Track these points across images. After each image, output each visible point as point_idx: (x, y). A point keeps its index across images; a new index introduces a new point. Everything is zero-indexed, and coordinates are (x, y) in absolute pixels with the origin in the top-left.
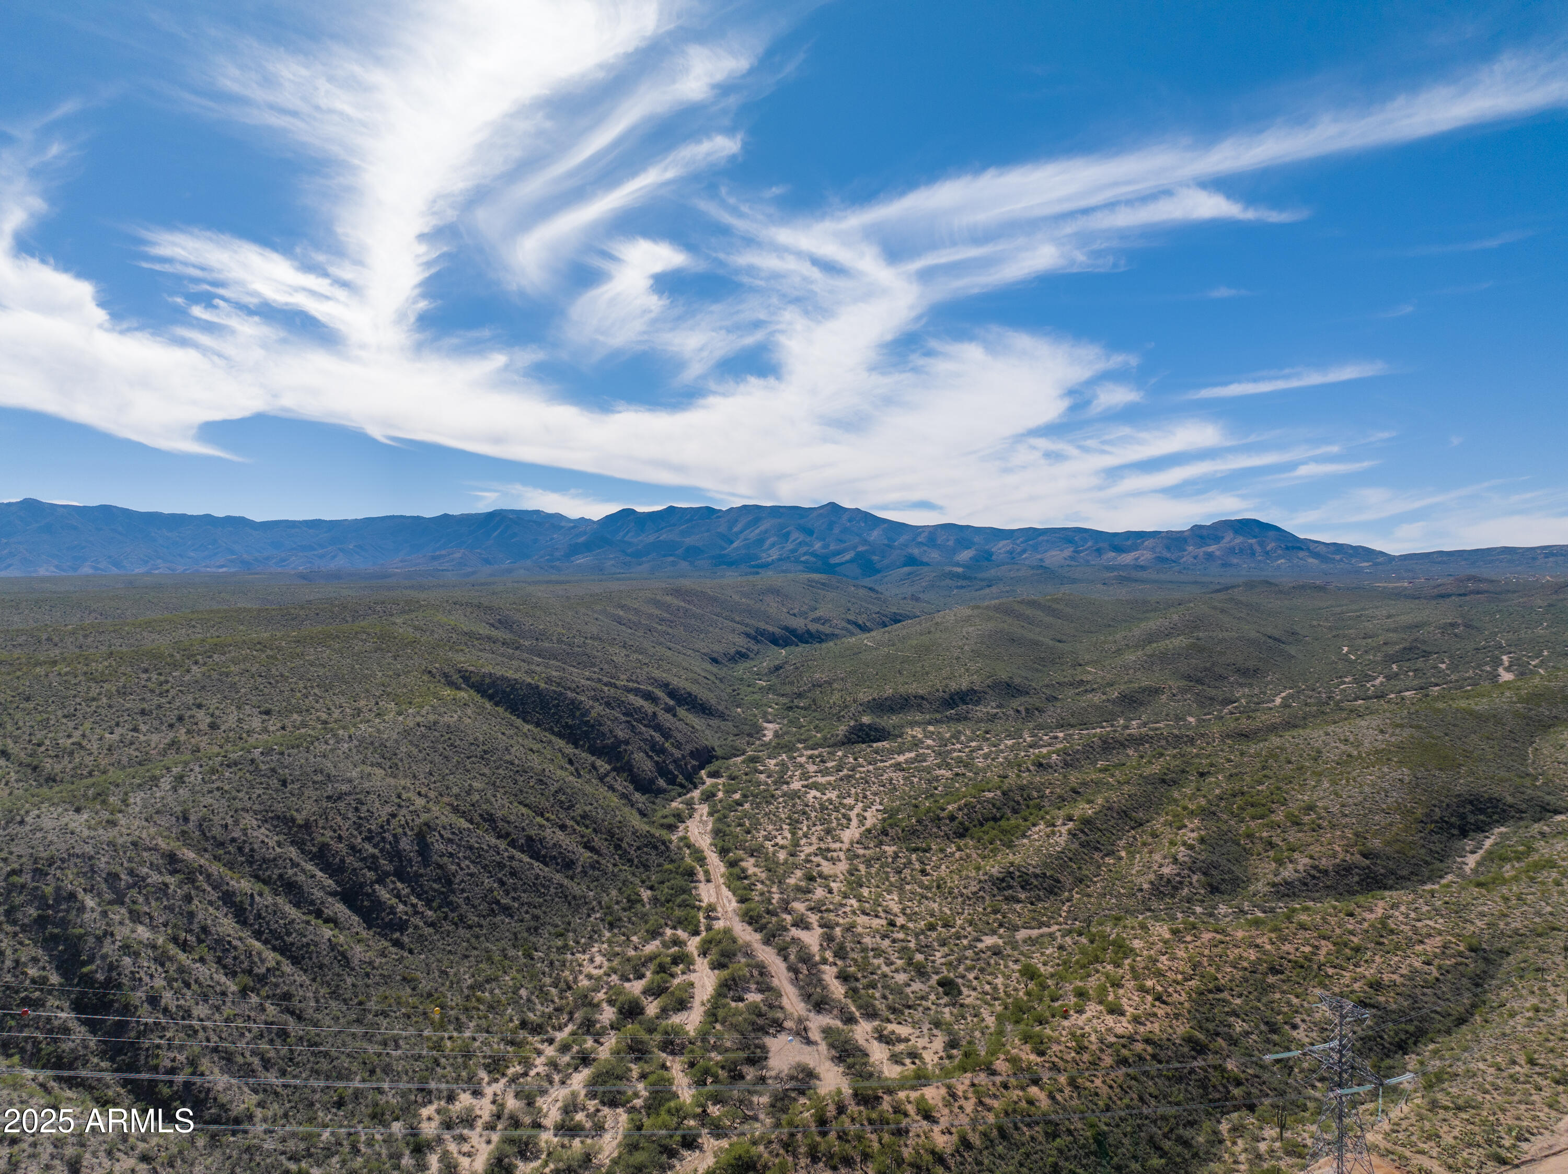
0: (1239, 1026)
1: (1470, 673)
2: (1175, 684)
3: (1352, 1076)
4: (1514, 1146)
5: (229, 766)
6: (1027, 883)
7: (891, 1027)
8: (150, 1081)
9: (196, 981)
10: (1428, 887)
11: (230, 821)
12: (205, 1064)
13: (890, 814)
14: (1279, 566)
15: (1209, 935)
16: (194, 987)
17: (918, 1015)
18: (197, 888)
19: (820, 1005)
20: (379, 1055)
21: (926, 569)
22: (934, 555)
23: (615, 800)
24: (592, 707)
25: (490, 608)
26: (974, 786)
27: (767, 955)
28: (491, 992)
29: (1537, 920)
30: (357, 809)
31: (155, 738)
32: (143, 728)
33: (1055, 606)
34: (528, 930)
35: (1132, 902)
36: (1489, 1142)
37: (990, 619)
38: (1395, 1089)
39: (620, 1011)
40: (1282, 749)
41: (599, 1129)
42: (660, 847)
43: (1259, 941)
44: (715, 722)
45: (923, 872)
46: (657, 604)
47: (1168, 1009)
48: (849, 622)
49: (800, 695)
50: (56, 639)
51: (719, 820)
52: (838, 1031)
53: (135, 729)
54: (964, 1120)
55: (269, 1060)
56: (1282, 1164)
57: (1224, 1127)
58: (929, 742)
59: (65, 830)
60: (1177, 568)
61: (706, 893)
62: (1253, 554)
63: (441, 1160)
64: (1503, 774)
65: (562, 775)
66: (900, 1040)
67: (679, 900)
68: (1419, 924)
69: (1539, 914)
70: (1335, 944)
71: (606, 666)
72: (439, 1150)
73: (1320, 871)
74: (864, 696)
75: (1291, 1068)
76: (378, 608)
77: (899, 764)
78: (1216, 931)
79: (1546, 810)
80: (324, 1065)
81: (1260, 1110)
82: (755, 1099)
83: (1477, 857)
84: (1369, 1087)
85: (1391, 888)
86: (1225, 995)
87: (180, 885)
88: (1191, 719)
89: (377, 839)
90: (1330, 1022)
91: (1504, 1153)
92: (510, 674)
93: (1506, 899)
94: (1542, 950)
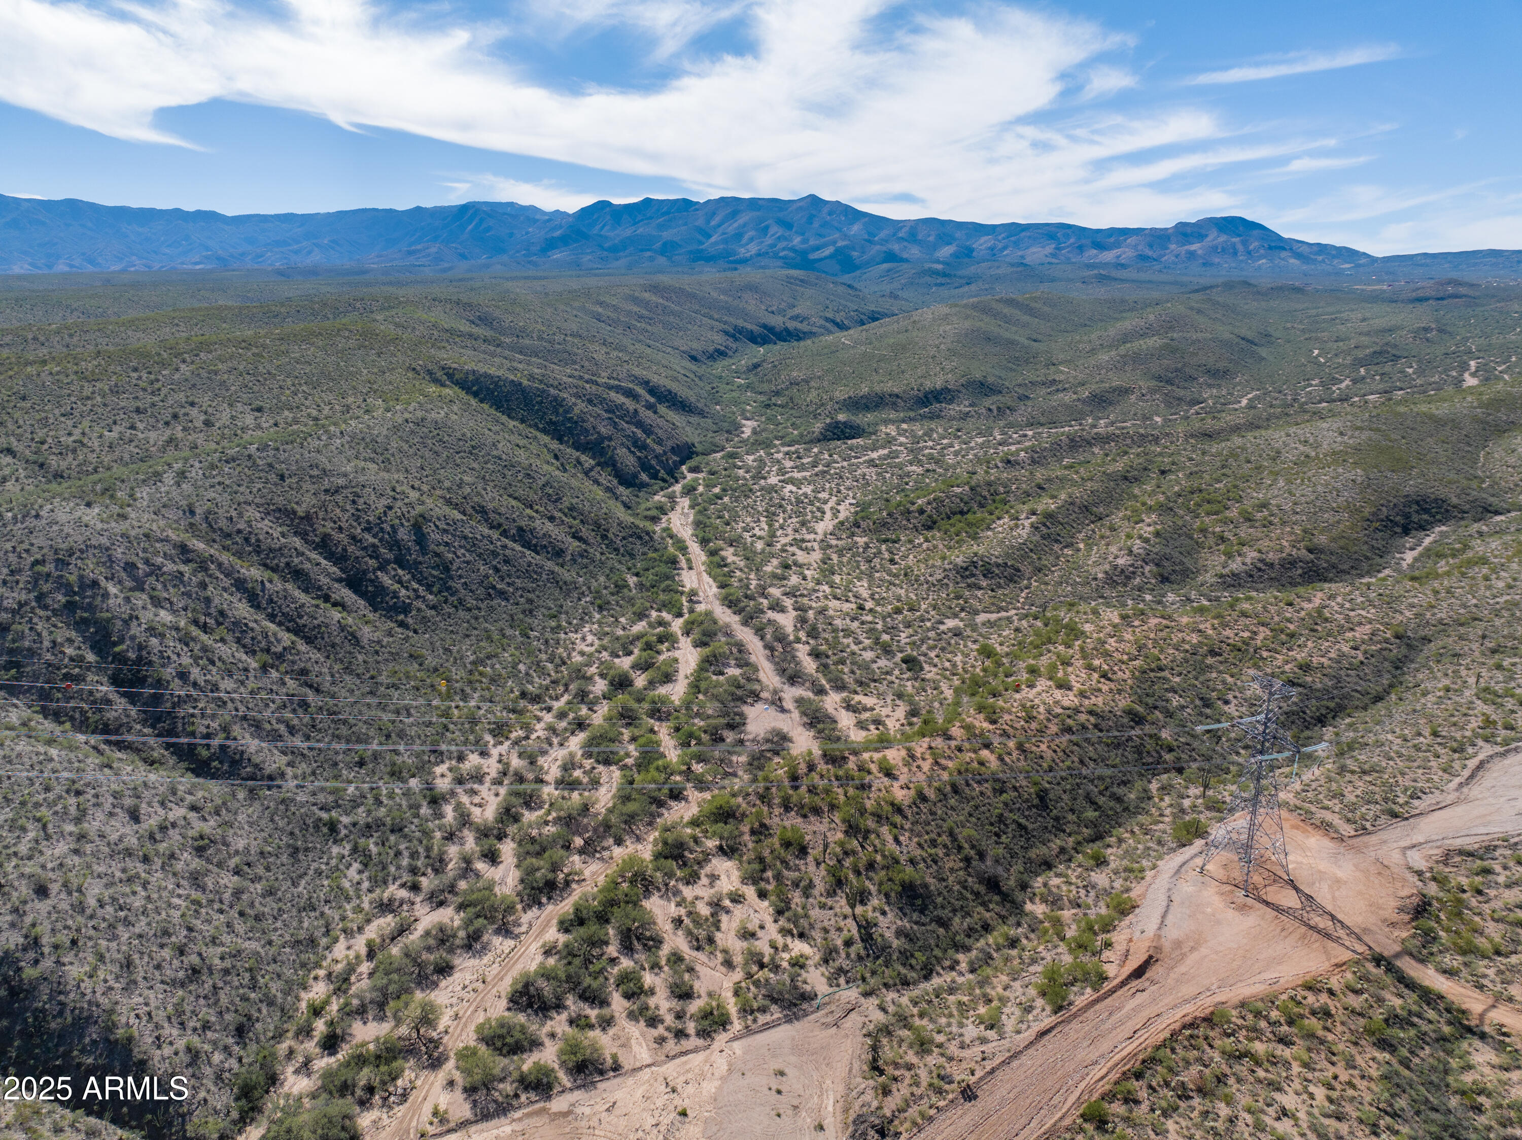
0: (1176, 701)
1: (1436, 378)
2: (1145, 384)
3: (1273, 744)
4: (1407, 803)
5: (227, 462)
6: (989, 571)
7: (857, 698)
8: (189, 744)
9: (220, 659)
10: (1366, 580)
11: (234, 514)
12: (236, 730)
13: (863, 507)
14: (1260, 267)
15: (1157, 621)
16: (219, 664)
17: (882, 687)
18: (210, 576)
19: (794, 678)
20: (393, 722)
21: (905, 266)
22: (915, 252)
23: (600, 494)
24: (575, 404)
25: (470, 305)
26: (944, 482)
27: (746, 635)
28: (492, 667)
29: (1462, 611)
30: (354, 502)
31: (153, 435)
32: (140, 426)
33: (1033, 305)
34: (524, 612)
35: (1087, 589)
36: (1386, 800)
37: (967, 317)
38: (1310, 756)
39: (611, 683)
40: (1243, 449)
41: (595, 783)
42: (644, 537)
43: (1202, 627)
44: (694, 419)
45: (892, 561)
46: (636, 300)
47: (1112, 685)
48: (827, 319)
49: (777, 393)
50: (42, 339)
51: (700, 512)
52: (810, 701)
53: (133, 427)
54: (921, 777)
55: (293, 727)
56: (1202, 817)
57: (1154, 786)
58: (903, 439)
59: (80, 524)
60: (1157, 267)
61: (689, 580)
62: (1235, 254)
63: (455, 810)
64: (1452, 476)
65: (549, 469)
66: (865, 709)
67: (663, 586)
68: (1352, 614)
69: (1465, 606)
70: (1272, 630)
71: (587, 364)
72: (453, 801)
73: (1266, 564)
74: (841, 393)
75: (1220, 738)
76: (358, 305)
77: (872, 460)
78: (1163, 617)
79: (1488, 510)
80: (344, 731)
81: (1187, 772)
82: (734, 758)
83: (1415, 553)
84: (1287, 754)
85: (1331, 581)
86: (1166, 674)
87: (194, 572)
88: (1158, 419)
89: (376, 530)
90: (1259, 698)
91: (1397, 808)
92: (492, 371)
93: (1436, 592)
94: (1461, 638)
